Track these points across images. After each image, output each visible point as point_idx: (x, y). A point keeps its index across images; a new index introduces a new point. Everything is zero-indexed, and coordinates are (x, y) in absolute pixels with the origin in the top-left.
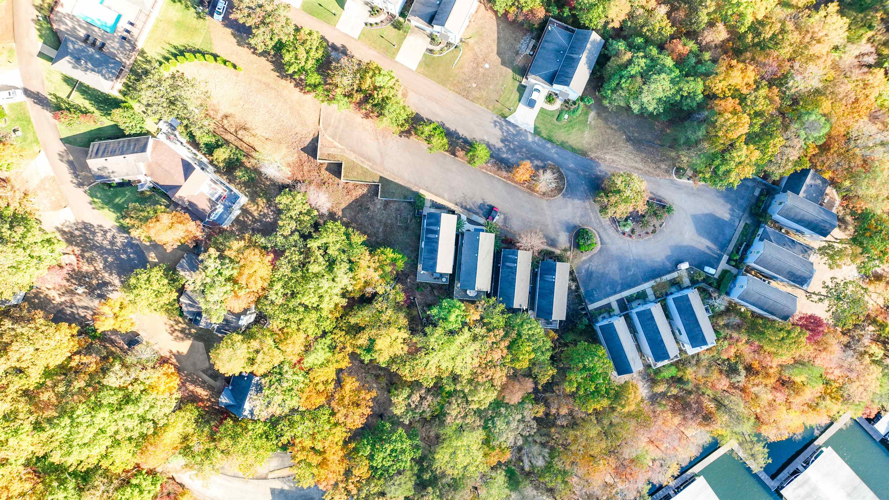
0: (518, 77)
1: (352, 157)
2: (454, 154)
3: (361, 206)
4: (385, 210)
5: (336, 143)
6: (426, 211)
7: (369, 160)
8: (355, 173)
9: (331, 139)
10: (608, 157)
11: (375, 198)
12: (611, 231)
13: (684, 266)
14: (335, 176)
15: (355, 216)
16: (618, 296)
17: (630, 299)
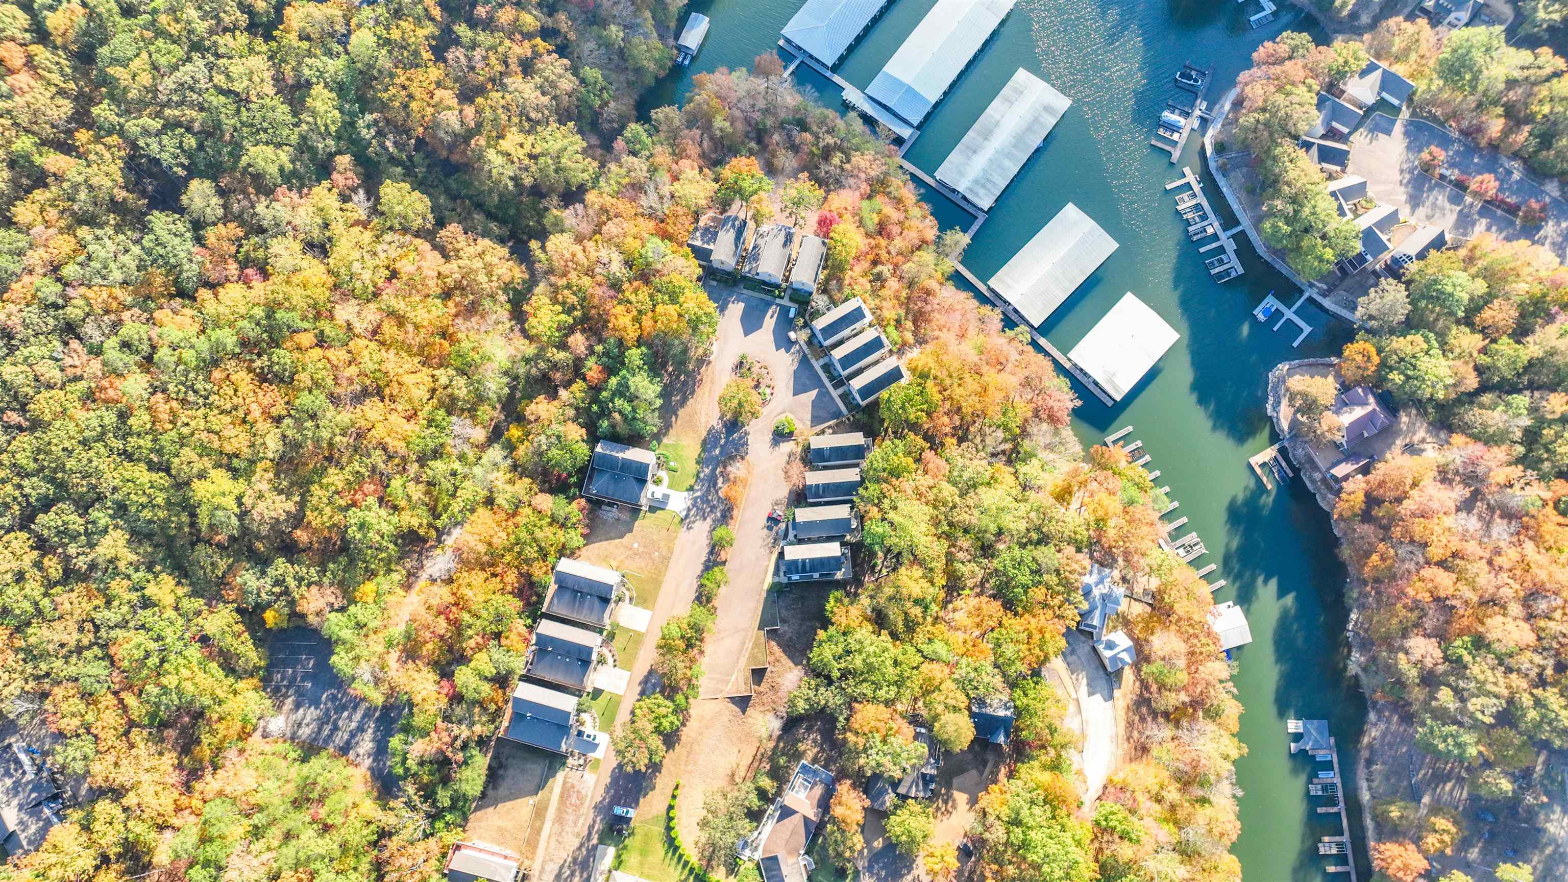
0: (642, 514)
1: (743, 660)
2: (724, 563)
3: (789, 646)
4: (789, 621)
5: (734, 678)
6: (784, 580)
7: (744, 643)
8: (759, 654)
9: (730, 684)
11: (779, 632)
12: (772, 405)
13: (792, 335)
14: (764, 675)
16: (831, 389)
17: (831, 378)
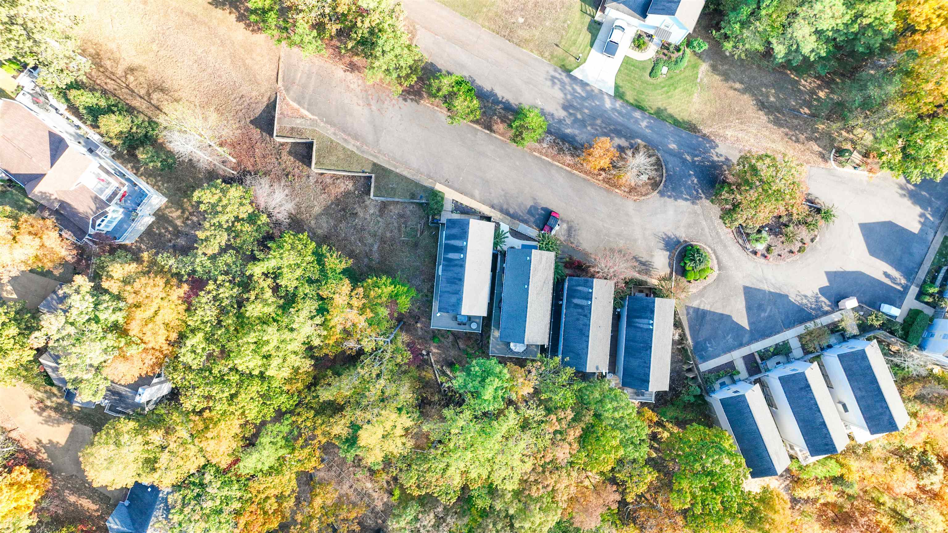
0: (590, 9)
1: (329, 132)
2: (489, 127)
3: (344, 210)
4: (381, 216)
5: (305, 112)
6: (445, 217)
7: (356, 137)
8: (334, 159)
9: (295, 105)
10: (729, 133)
11: (366, 198)
12: (735, 249)
13: (851, 303)
14: (303, 163)
15: (336, 226)
16: (746, 351)
17: (765, 355)
